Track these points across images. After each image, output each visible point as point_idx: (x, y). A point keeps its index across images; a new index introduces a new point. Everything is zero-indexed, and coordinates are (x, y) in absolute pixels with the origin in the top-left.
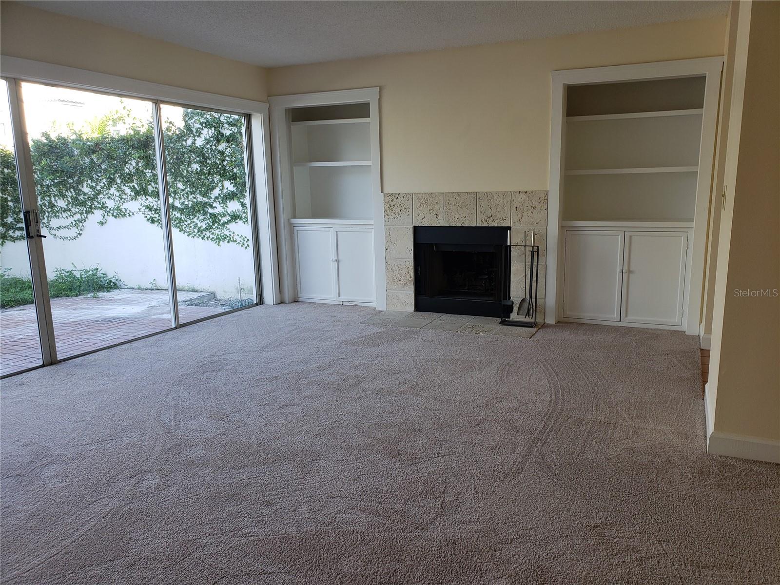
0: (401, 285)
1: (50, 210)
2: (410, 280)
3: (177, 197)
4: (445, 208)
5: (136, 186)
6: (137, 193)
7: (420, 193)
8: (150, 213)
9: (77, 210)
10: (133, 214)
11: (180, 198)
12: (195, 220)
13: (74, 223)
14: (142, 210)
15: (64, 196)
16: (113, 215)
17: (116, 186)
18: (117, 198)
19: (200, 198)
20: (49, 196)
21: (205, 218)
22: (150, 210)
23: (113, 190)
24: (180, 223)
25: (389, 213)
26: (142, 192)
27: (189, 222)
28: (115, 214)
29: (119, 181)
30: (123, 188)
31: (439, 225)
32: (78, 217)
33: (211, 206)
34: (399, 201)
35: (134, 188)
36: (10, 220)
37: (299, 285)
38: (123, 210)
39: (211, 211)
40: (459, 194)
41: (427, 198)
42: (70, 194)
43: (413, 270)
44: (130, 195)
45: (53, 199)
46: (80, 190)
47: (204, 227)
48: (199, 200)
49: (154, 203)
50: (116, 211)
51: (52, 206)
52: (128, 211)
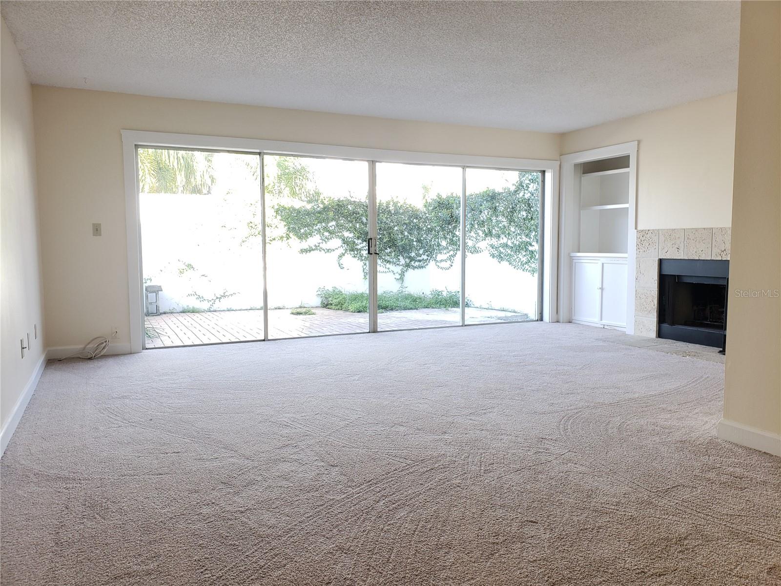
0: (646, 312)
1: (437, 248)
2: (654, 307)
3: (510, 238)
4: (685, 242)
5: (486, 230)
6: (486, 235)
7: (665, 230)
8: (492, 250)
9: (452, 248)
10: (482, 251)
11: (512, 239)
12: (519, 256)
13: (449, 257)
14: (488, 248)
15: (446, 238)
16: (471, 252)
17: (474, 230)
18: (474, 240)
19: (524, 239)
20: (438, 238)
21: (526, 254)
22: (493, 248)
23: (472, 234)
24: (510, 258)
25: (640, 247)
26: (489, 234)
27: (516, 257)
28: (472, 251)
29: (476, 226)
30: (478, 231)
31: (679, 258)
32: (452, 253)
33: (531, 245)
34: (648, 236)
35: (485, 231)
36: (413, 254)
37: (573, 308)
38: (477, 248)
39: (530, 248)
40: (697, 230)
41: (670, 234)
42: (449, 237)
43: (656, 299)
44: (482, 237)
45: (440, 240)
46: (455, 234)
47: (525, 261)
48: (524, 240)
49: (495, 242)
50: (473, 249)
51: (439, 245)
52: (480, 249)
